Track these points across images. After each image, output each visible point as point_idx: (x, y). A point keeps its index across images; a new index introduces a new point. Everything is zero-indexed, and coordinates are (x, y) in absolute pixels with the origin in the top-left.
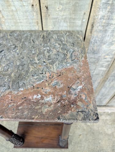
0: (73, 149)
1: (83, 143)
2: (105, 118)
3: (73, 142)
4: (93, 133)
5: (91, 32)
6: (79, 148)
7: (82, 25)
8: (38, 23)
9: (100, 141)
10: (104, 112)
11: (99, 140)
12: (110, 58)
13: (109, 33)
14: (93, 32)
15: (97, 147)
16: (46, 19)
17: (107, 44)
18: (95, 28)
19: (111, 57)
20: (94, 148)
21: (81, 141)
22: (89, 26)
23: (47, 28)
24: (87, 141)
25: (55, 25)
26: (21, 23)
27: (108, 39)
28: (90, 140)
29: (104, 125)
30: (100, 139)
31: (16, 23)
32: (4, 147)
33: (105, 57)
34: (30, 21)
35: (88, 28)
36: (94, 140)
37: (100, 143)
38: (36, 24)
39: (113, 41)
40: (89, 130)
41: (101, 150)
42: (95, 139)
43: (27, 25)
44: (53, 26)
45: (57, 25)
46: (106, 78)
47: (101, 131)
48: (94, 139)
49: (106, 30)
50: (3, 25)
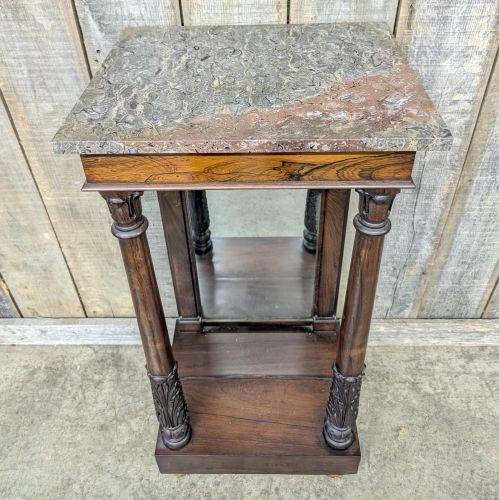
0: (375, 480)
1: (415, 457)
2: (489, 370)
3: (376, 456)
4: (450, 422)
5: (409, 26)
6: (400, 477)
7: (385, 9)
8: (278, 7)
9: (480, 451)
10: (483, 348)
11: (476, 449)
12: (469, 101)
13: (454, 25)
14: (413, 25)
15: (472, 472)
17: (455, 55)
18: (418, 14)
19: (470, 96)
20: (462, 477)
21: (403, 449)
22: (402, 10)
23: (300, 17)
24: (428, 449)
25: (319, 11)
27: (455, 41)
28: (440, 448)
29: (488, 394)
30: (481, 444)
32: (109, 475)
33: (454, 99)
35: (401, 15)
36: (455, 445)
37: (480, 459)
38: (275, 10)
39: (468, 48)
40: (433, 409)
41: (487, 484)
42: (460, 442)
44: (316, 12)
45: (326, 10)
46: (466, 178)
47: (479, 415)
48: (455, 441)
49: (446, 18)
50: (195, 12)
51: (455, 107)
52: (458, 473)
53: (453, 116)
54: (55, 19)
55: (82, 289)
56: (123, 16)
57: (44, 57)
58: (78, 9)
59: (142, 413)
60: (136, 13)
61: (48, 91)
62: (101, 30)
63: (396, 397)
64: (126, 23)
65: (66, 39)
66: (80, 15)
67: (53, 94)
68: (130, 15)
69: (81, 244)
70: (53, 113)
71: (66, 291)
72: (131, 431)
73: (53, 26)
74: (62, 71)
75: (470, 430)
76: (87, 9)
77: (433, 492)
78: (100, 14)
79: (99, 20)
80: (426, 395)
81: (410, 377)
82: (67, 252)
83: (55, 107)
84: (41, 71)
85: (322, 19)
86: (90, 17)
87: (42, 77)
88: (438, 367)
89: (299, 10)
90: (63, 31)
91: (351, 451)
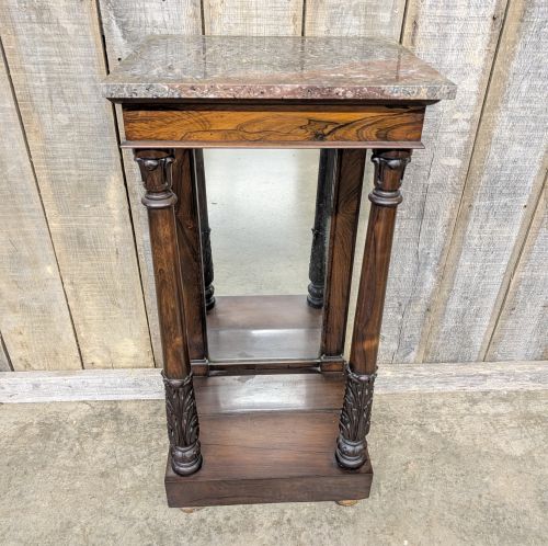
0: (387, 507)
1: (425, 487)
2: (492, 411)
3: (386, 487)
4: (457, 456)
5: (413, 42)
6: (410, 504)
7: (391, 24)
8: (295, 20)
9: (486, 479)
10: (486, 393)
11: (483, 477)
12: (468, 121)
13: (453, 40)
14: (417, 41)
15: (480, 496)
16: (316, 8)
17: (454, 72)
18: (420, 30)
19: (468, 115)
20: (470, 501)
21: (413, 480)
22: (406, 25)
23: (314, 30)
24: (437, 479)
25: (332, 24)
26: (258, 16)
27: (454, 58)
28: (448, 478)
29: (492, 431)
30: (487, 473)
31: (246, 17)
33: (455, 117)
34: (279, 13)
35: (406, 32)
36: (462, 475)
37: (487, 485)
38: (291, 22)
39: (466, 65)
40: (440, 446)
41: (495, 506)
42: (467, 472)
43: (269, 22)
44: (329, 25)
45: (338, 24)
46: (466, 204)
47: (485, 449)
48: (462, 472)
49: (445, 35)
51: (454, 127)
52: (466, 498)
53: (454, 136)
54: (79, 24)
55: (82, 335)
56: (146, 22)
57: (64, 64)
58: (102, 15)
59: (145, 460)
60: (159, 20)
61: (65, 101)
62: (124, 37)
63: (404, 437)
64: (149, 30)
65: (88, 45)
66: (104, 20)
67: (70, 105)
68: (154, 22)
69: (85, 279)
70: (68, 126)
71: (64, 337)
72: (134, 476)
73: (76, 31)
74: (81, 80)
75: (477, 462)
76: (111, 14)
77: (443, 515)
78: (124, 20)
79: (123, 26)
80: (433, 434)
81: (416, 420)
82: (69, 288)
83: (71, 119)
84: (60, 79)
85: (334, 33)
86: (114, 22)
87: (60, 85)
88: (444, 411)
89: (313, 23)
90: (86, 36)
91: (363, 469)
